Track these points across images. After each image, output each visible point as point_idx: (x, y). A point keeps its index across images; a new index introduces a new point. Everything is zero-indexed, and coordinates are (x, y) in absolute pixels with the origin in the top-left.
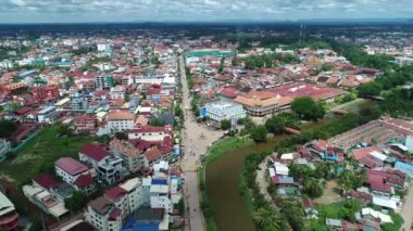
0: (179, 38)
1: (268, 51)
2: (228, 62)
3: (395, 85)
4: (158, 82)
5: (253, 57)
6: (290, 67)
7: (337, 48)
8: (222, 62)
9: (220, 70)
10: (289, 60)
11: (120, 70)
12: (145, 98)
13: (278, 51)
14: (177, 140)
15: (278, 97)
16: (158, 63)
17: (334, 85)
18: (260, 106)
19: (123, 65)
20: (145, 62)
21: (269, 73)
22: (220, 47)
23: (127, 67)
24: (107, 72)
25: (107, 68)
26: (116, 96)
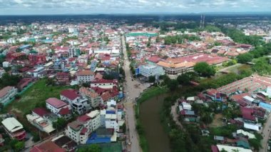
0: (121, 24)
1: (179, 33)
2: (153, 40)
3: (262, 55)
4: (108, 52)
5: (169, 37)
6: (193, 43)
7: (224, 31)
8: (150, 40)
9: (148, 45)
10: (193, 39)
11: (84, 44)
12: (100, 62)
13: (186, 33)
14: (121, 89)
15: (186, 62)
16: (108, 41)
17: (222, 55)
18: (174, 68)
19: (86, 42)
20: (99, 40)
21: (180, 47)
22: (148, 30)
23: (88, 43)
24: (76, 46)
25: (75, 43)
26: (82, 61)
